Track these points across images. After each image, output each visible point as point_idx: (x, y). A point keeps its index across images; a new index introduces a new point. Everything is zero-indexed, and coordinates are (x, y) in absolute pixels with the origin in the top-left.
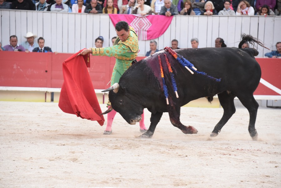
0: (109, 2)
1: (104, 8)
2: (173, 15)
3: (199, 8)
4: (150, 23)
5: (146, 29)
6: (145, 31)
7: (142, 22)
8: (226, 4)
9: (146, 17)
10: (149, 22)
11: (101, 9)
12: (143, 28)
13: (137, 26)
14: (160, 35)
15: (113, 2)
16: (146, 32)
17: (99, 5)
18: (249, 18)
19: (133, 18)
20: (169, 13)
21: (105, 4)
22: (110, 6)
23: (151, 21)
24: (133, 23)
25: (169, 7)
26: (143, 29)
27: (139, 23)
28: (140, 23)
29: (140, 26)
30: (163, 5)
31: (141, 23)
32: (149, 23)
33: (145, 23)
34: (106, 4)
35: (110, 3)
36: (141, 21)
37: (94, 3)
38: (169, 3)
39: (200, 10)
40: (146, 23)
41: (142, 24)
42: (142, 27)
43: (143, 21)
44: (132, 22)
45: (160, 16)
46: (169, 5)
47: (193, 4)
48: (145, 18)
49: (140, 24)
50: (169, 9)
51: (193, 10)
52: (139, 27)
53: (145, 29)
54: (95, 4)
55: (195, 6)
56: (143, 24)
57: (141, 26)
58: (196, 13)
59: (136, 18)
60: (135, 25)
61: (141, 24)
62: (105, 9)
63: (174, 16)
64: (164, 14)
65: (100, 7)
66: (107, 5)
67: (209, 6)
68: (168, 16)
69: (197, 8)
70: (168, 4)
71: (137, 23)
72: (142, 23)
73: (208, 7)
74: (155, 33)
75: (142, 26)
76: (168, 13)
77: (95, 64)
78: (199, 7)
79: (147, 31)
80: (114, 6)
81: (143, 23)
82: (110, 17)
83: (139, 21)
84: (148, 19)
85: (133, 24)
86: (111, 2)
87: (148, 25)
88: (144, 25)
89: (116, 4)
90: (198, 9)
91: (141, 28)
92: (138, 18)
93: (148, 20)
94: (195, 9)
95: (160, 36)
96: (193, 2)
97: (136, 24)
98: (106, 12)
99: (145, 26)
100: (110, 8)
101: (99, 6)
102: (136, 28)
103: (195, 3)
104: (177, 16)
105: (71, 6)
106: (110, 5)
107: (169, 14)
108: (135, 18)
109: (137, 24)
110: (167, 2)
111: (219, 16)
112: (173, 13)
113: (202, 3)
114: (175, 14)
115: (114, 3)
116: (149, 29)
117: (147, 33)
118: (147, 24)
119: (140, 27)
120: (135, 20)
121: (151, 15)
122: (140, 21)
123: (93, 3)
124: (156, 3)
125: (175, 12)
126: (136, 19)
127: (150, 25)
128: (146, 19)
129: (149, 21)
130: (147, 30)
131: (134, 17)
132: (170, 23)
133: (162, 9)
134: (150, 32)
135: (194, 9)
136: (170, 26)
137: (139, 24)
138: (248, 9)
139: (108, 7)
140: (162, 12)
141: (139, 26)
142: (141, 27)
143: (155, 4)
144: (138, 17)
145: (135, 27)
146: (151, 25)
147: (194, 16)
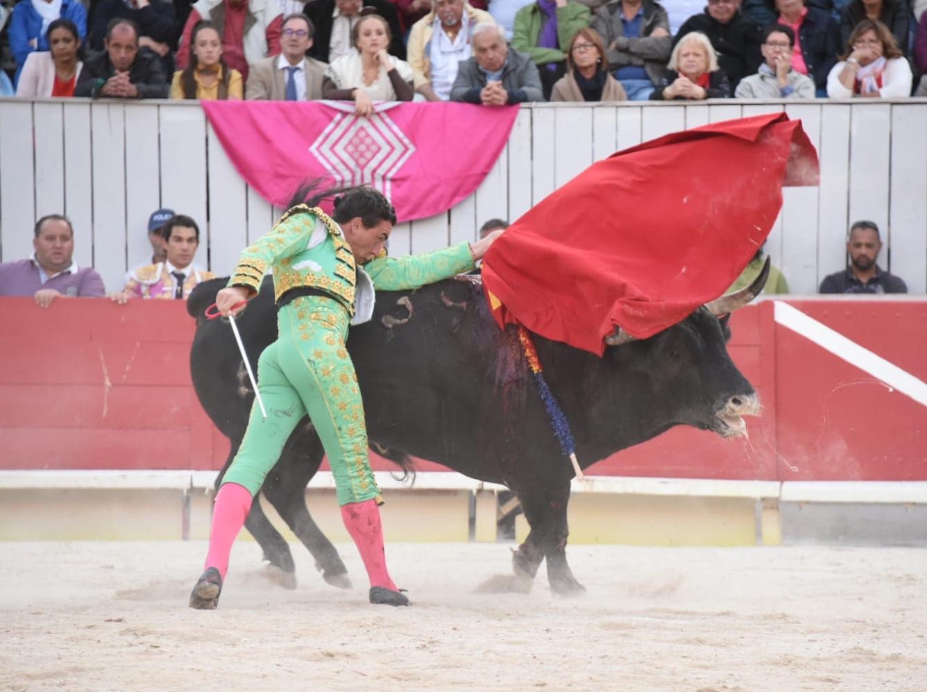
0: (203, 44)
1: (178, 74)
2: (515, 100)
3: (642, 67)
4: (406, 141)
5: (389, 170)
6: (384, 178)
7: (368, 135)
8: (775, 43)
9: (384, 115)
10: (401, 135)
11: (162, 77)
12: (373, 164)
13: (345, 156)
14: (457, 199)
15: (223, 43)
16: (388, 185)
17: (148, 56)
18: (882, 113)
19: (321, 116)
20: (496, 89)
21: (181, 55)
22: (210, 62)
23: (412, 133)
24: (322, 144)
25: (498, 66)
26: (374, 172)
27: (350, 142)
28: (356, 141)
29: (356, 155)
30: (467, 54)
31: (362, 141)
32: (400, 141)
33: (380, 141)
34: (187, 51)
35: (209, 48)
36: (362, 134)
37: (125, 44)
38: (494, 47)
39: (646, 77)
40: (389, 143)
41: (368, 148)
42: (369, 161)
43: (371, 131)
44: (320, 139)
45: (456, 106)
46: (498, 56)
47: (613, 46)
48: (382, 120)
49: (356, 147)
50: (499, 73)
51: (615, 77)
52: (352, 164)
53: (381, 172)
54: (129, 47)
55: (623, 58)
56: (374, 148)
57: (362, 155)
58: (627, 88)
59: (338, 116)
60: (335, 154)
61: (362, 148)
62: (183, 77)
63: (523, 105)
64: (473, 98)
65: (157, 66)
66: (194, 60)
67: (696, 55)
68: (494, 107)
69: (630, 64)
70: (491, 54)
71: (344, 142)
72: (368, 141)
73: (691, 58)
74: (431, 190)
75: (368, 155)
76: (494, 88)
77: (138, 344)
78: (640, 62)
79: (393, 180)
80: (228, 59)
81: (374, 142)
82: (209, 118)
83: (350, 134)
84: (395, 121)
85: (325, 149)
86: (214, 44)
87: (399, 149)
88: (379, 149)
89: (238, 52)
90: (640, 71)
91: (362, 168)
92: (349, 119)
93: (395, 128)
94: (622, 72)
95: (460, 203)
96: (611, 38)
97: (339, 149)
98: (190, 91)
99: (380, 156)
100: (209, 70)
101: (151, 61)
102: (341, 167)
103: (622, 40)
104: (534, 104)
105: (10, 65)
106: (209, 58)
107: (497, 93)
108: (331, 119)
109: (345, 149)
110: (485, 45)
111: (742, 105)
112: (516, 91)
113: (656, 41)
114: (525, 99)
115: (230, 48)
116: (400, 170)
117: (392, 191)
118: (393, 149)
119: (357, 161)
120: (331, 126)
121: (407, 103)
122: (357, 134)
123: (118, 45)
124: (435, 49)
125: (525, 89)
126: (338, 124)
127: (407, 149)
128: (388, 120)
129: (402, 130)
130: (390, 175)
131: (329, 113)
132: (505, 140)
133: (461, 74)
134: (406, 185)
135: (616, 69)
136: (503, 157)
137: (351, 148)
138: (885, 67)
139: (200, 66)
140: (464, 90)
141: (351, 155)
142: (362, 161)
143: (427, 51)
144: (345, 114)
145: (335, 160)
146: (412, 149)
147: (618, 103)
